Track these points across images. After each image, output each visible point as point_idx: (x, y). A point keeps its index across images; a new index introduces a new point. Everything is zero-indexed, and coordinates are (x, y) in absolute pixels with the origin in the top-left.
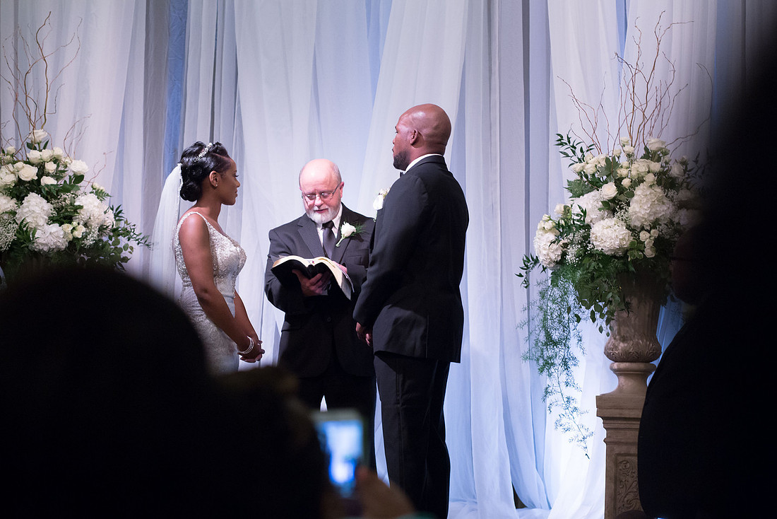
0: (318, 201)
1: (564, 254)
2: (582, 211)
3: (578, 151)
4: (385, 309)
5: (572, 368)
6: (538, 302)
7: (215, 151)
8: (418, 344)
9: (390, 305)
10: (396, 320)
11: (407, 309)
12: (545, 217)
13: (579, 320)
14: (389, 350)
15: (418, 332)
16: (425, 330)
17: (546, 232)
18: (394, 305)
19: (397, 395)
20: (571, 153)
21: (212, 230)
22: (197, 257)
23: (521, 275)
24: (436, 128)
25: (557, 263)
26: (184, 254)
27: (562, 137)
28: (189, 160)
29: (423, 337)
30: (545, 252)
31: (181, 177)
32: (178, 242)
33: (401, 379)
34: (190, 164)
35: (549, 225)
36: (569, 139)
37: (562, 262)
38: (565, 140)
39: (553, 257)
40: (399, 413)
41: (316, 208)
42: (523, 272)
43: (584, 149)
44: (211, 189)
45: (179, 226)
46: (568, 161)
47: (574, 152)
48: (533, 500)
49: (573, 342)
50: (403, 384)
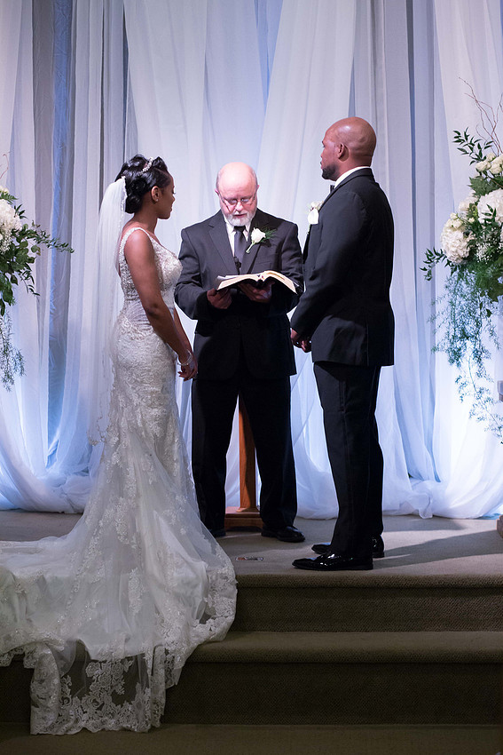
0: (239, 206)
1: (473, 252)
2: (492, 210)
3: (476, 148)
4: (326, 319)
5: (484, 361)
6: (446, 296)
7: (157, 167)
8: (358, 353)
9: (330, 317)
10: (338, 330)
11: (348, 320)
12: (453, 216)
13: (489, 313)
14: (333, 361)
15: (358, 342)
16: (365, 339)
17: (455, 230)
18: (334, 316)
19: (341, 403)
20: (469, 151)
21: (155, 245)
22: (143, 273)
23: (425, 269)
24: (362, 140)
25: (464, 259)
26: (130, 269)
27: (459, 134)
28: (133, 175)
29: (363, 346)
30: (454, 249)
31: (125, 190)
32: (123, 258)
33: (344, 387)
34: (134, 178)
35: (457, 224)
36: (466, 137)
37: (470, 259)
38: (463, 137)
39: (462, 254)
40: (344, 421)
41: (237, 213)
42: (427, 266)
43: (482, 146)
44: (152, 204)
45: (123, 242)
46: (468, 159)
47: (472, 149)
48: (421, 472)
49: (484, 335)
50: (347, 391)
